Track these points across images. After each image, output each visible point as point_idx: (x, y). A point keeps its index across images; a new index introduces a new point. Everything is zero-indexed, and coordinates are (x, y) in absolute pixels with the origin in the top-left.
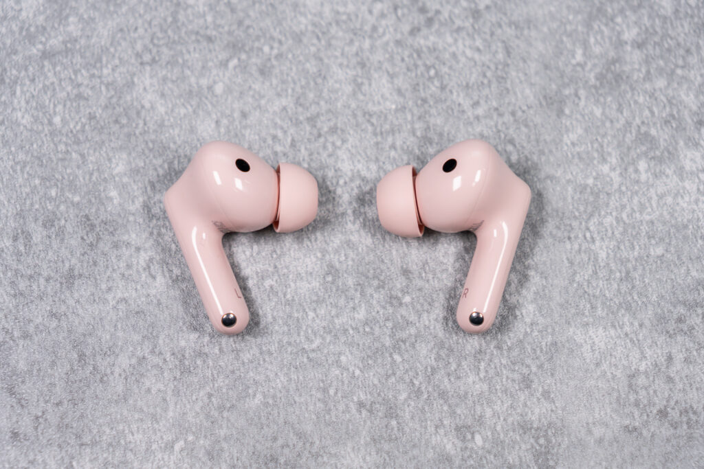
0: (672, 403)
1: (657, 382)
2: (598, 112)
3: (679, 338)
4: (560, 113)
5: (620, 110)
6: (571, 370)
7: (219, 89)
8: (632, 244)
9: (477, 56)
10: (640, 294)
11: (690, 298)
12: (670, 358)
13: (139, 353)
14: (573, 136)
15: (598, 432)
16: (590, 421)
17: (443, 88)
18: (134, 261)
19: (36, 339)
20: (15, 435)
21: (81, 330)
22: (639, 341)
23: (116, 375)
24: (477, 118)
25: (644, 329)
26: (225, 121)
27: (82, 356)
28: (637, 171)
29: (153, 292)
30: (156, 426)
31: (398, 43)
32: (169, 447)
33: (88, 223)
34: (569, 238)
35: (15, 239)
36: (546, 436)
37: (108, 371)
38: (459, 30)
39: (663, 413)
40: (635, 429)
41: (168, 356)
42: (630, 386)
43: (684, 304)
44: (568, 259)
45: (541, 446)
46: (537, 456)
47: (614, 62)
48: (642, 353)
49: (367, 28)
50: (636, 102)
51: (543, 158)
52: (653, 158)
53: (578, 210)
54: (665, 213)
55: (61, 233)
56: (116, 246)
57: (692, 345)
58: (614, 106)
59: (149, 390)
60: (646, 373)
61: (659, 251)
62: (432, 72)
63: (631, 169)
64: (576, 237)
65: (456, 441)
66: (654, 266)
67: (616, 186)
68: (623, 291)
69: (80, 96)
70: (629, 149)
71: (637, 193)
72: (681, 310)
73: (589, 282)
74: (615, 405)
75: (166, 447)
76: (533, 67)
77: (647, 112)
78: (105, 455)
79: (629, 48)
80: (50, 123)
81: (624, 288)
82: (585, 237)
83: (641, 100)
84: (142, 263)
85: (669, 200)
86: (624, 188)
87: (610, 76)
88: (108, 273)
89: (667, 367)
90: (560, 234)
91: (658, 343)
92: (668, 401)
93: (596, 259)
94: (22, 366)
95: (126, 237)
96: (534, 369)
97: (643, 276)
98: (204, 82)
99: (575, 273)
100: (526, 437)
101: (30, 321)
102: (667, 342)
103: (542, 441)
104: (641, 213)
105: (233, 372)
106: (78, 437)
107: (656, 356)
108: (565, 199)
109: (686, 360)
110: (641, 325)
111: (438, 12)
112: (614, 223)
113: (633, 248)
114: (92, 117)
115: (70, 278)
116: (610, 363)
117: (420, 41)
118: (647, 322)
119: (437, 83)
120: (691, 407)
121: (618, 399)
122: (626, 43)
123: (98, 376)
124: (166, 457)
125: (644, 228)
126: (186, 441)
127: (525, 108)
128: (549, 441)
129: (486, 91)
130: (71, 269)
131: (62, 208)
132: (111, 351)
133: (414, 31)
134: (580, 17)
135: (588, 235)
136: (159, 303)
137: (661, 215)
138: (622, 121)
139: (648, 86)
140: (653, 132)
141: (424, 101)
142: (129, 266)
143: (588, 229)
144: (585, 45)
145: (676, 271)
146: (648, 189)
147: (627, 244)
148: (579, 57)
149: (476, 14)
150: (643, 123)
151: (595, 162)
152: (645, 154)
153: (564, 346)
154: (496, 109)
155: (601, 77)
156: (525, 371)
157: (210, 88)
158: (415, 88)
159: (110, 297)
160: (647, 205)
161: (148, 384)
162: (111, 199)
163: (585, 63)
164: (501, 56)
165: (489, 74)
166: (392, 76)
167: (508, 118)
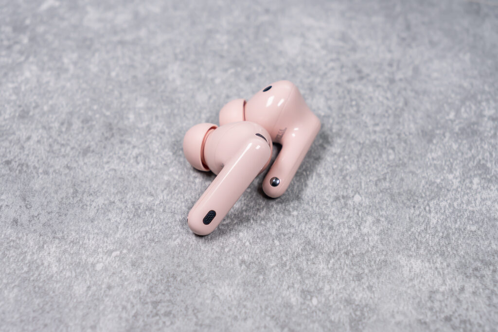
0: (456, 315)
1: (449, 299)
2: (455, 146)
3: (472, 279)
4: (430, 141)
5: (470, 149)
6: (391, 278)
7: (218, 81)
8: (456, 220)
9: (385, 101)
10: (452, 249)
11: (487, 259)
12: (462, 289)
13: (112, 199)
14: (434, 155)
15: (399, 318)
16: (396, 310)
17: (358, 112)
18: (130, 152)
19: (51, 177)
20: (16, 221)
21: (82, 178)
22: (443, 273)
23: (93, 207)
24: (375, 132)
25: (449, 268)
26: (214, 98)
27: (76, 192)
28: (471, 182)
29: (134, 170)
30: (106, 239)
31: (338, 84)
32: (109, 252)
33: (110, 127)
34: (414, 207)
35: (62, 124)
36: (362, 311)
37: (88, 203)
38: (378, 86)
39: (448, 319)
40: (425, 323)
41: (129, 205)
42: (430, 297)
43: (482, 261)
44: (410, 218)
45: (356, 315)
46: (352, 320)
47: (474, 124)
48: (444, 281)
49: (321, 72)
50: (482, 147)
51: (411, 162)
52: (485, 179)
53: (425, 193)
54: (484, 209)
55: (90, 128)
56: (122, 142)
57: (480, 285)
58: (467, 146)
59: (109, 220)
60: (443, 294)
61: (474, 228)
62: (354, 103)
63: (467, 181)
64: (419, 207)
65: (299, 298)
66: (468, 235)
67: (454, 187)
68: (441, 244)
69: (132, 66)
70: (470, 170)
71: (467, 194)
72: (479, 264)
73: (419, 233)
74: (415, 305)
75: (107, 252)
76: (419, 114)
77: (487, 154)
78: (66, 247)
79: (486, 119)
80: (109, 74)
81: (442, 242)
82: (425, 209)
83: (486, 147)
84: (134, 154)
85: (489, 203)
86: (459, 190)
87: (469, 130)
88: (111, 154)
89: (459, 293)
90: (408, 203)
91: (457, 279)
92: (454, 313)
93: (429, 222)
94: (37, 187)
95: (129, 139)
96: (366, 271)
97: (458, 239)
98: (210, 76)
99: (412, 227)
100: (348, 308)
101: (52, 166)
102: (463, 279)
103: (358, 313)
104: (467, 205)
105: (167, 224)
106: (54, 232)
107: (453, 285)
108: (418, 186)
109: (474, 293)
110: (448, 265)
111: (368, 75)
112: (447, 206)
113: (456, 222)
114: (135, 77)
115: (86, 152)
116: (420, 281)
117: (352, 86)
118: (453, 265)
119: (355, 109)
120: (469, 320)
121: (419, 303)
122: (485, 116)
123: (81, 205)
124: (105, 258)
125: (466, 214)
126: (121, 252)
127: (407, 134)
128: (363, 314)
129: (385, 120)
130: (89, 147)
131: (97, 116)
132: (95, 194)
133: (350, 81)
134: (459, 97)
135: (427, 208)
136: (135, 177)
137: (481, 210)
138: (470, 155)
139: (493, 141)
140: (489, 165)
141: (344, 115)
142: (125, 154)
143: (428, 205)
144: (458, 112)
145: (481, 242)
146: (476, 194)
147: (452, 219)
148: (452, 115)
149: (392, 81)
150: (483, 159)
151: (445, 172)
152: (480, 175)
153: (391, 264)
154: (389, 130)
155: (462, 130)
156: (361, 271)
157: (212, 80)
158: (340, 108)
159: (106, 166)
160: (473, 202)
161: (110, 216)
162: (128, 119)
163: (455, 120)
164: (401, 104)
165: (390, 112)
166: (327, 99)
167: (394, 136)
